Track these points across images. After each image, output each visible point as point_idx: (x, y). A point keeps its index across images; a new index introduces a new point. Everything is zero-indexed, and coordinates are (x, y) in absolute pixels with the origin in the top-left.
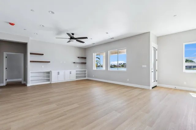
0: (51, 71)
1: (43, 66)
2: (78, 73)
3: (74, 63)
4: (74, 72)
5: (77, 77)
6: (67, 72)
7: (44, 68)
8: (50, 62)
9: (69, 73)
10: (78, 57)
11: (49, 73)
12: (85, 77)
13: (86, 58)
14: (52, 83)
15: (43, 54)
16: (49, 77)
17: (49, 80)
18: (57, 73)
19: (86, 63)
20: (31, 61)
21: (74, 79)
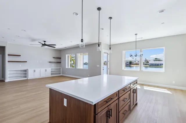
0: (27, 69)
1: (20, 66)
2: (53, 70)
3: (50, 62)
4: (49, 70)
5: (52, 74)
6: (43, 70)
7: (22, 67)
8: (26, 62)
9: (45, 71)
10: (54, 58)
11: (26, 71)
12: (60, 73)
13: (60, 58)
14: (28, 79)
15: (20, 56)
16: (26, 74)
17: (26, 77)
18: (33, 71)
19: (61, 62)
20: (9, 61)
21: (50, 75)
